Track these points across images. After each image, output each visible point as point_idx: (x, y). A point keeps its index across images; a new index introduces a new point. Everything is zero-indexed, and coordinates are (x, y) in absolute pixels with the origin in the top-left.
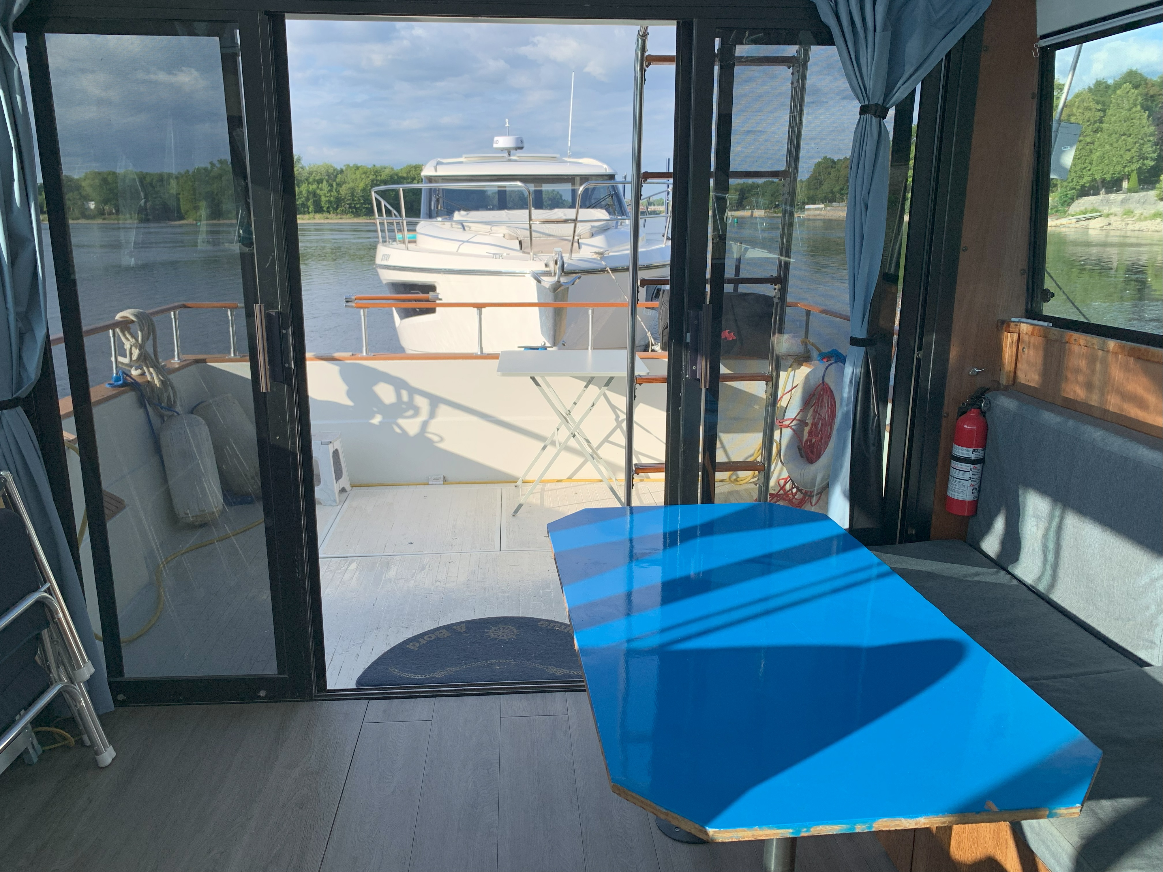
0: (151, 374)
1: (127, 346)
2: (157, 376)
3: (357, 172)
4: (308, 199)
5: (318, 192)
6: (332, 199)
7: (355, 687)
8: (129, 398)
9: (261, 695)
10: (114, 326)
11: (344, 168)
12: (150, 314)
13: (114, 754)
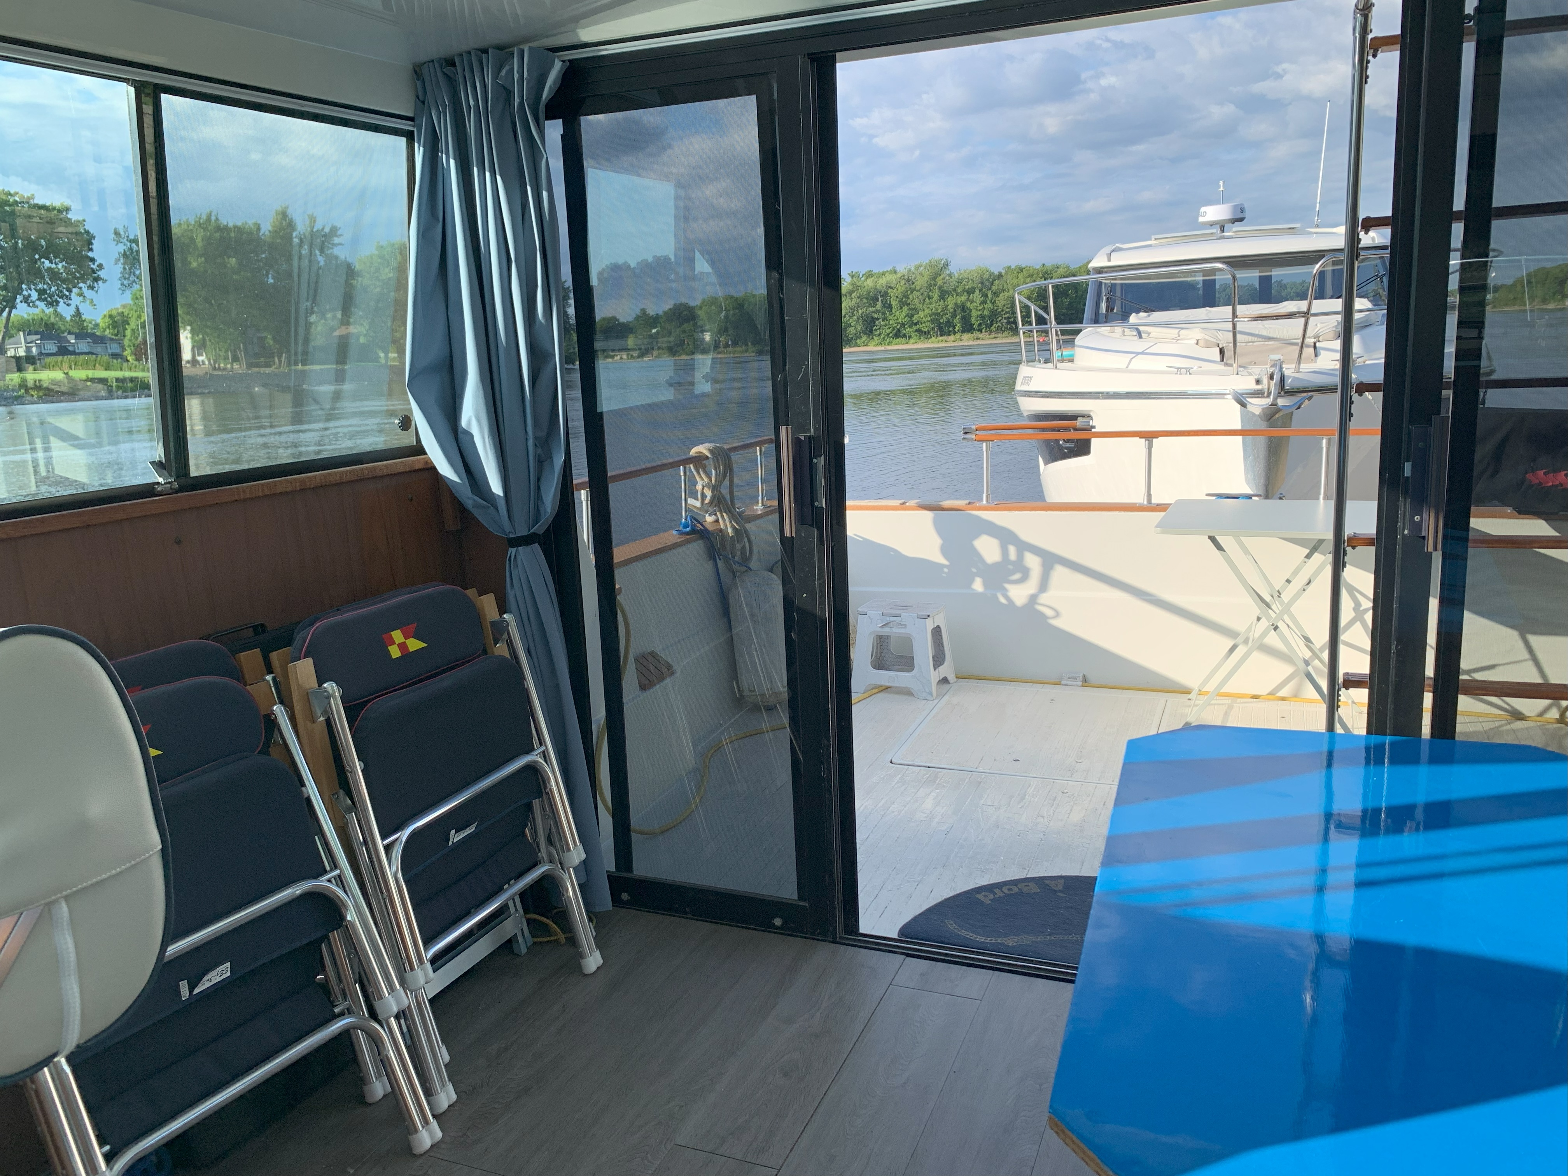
0: (724, 520)
1: (699, 487)
2: (731, 522)
3: (1020, 275)
4: (954, 315)
5: (968, 304)
6: (986, 313)
7: (896, 937)
8: (697, 547)
9: (776, 924)
10: (686, 462)
11: (1003, 272)
12: (728, 449)
13: (601, 962)
